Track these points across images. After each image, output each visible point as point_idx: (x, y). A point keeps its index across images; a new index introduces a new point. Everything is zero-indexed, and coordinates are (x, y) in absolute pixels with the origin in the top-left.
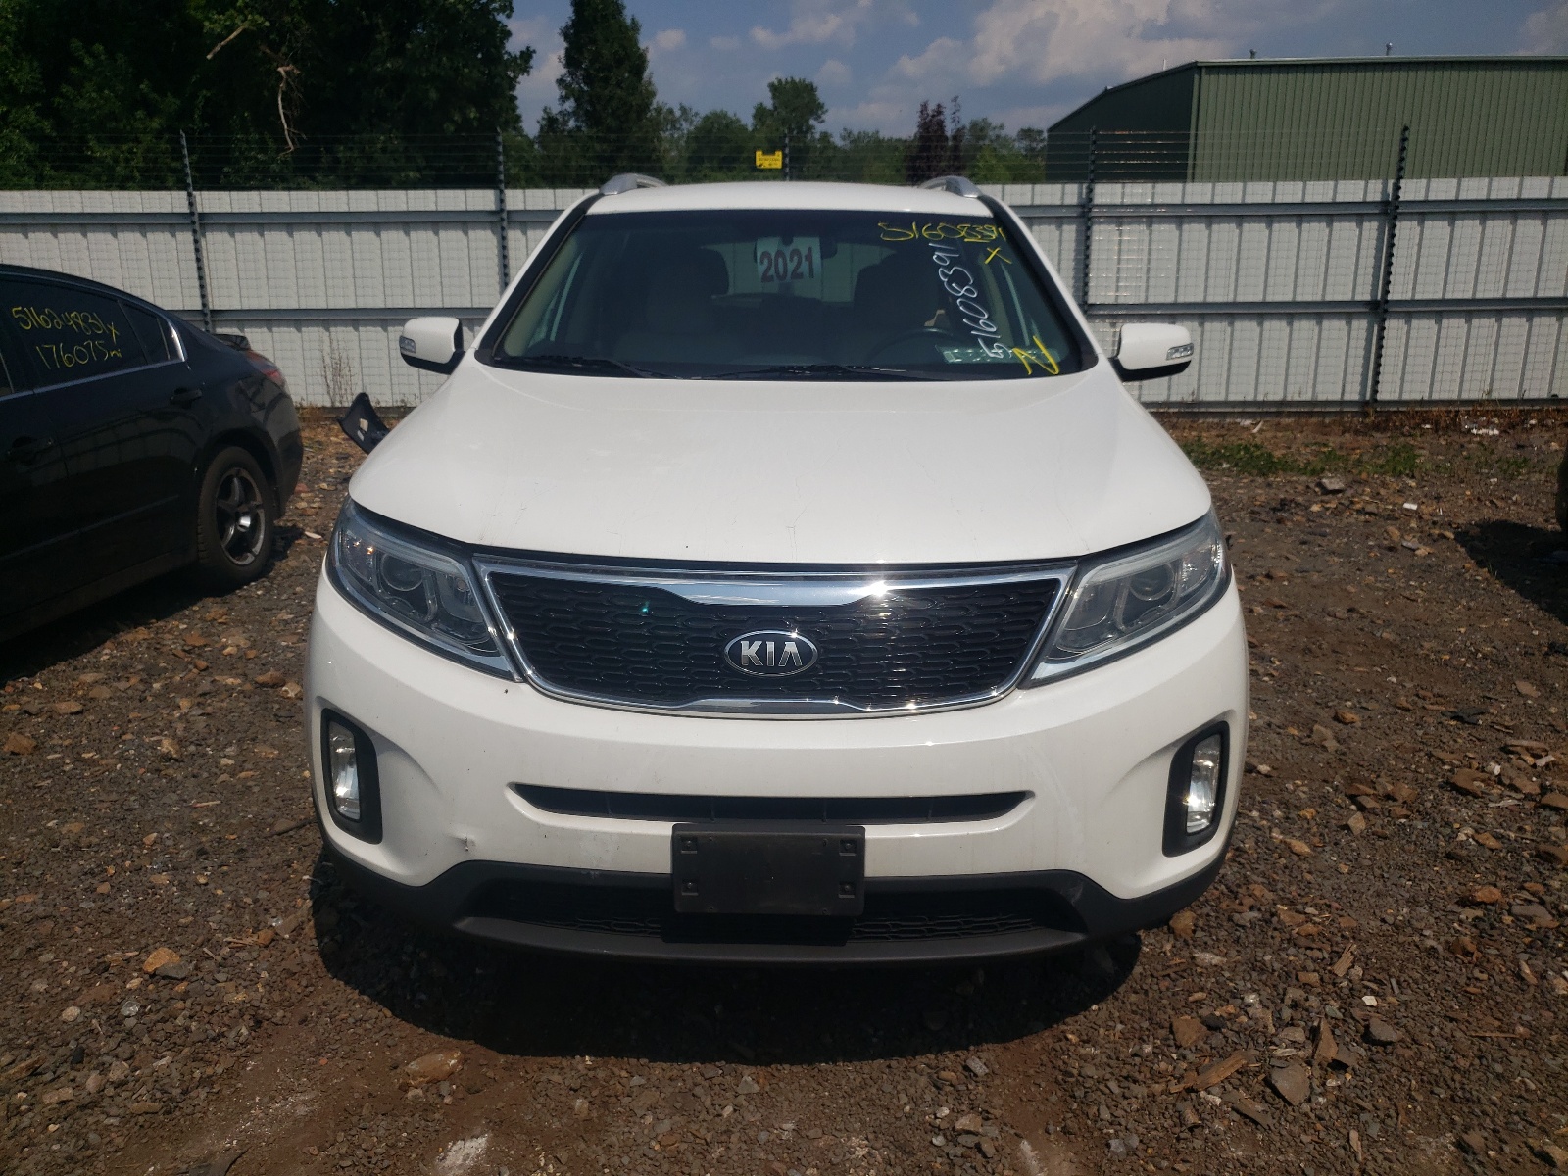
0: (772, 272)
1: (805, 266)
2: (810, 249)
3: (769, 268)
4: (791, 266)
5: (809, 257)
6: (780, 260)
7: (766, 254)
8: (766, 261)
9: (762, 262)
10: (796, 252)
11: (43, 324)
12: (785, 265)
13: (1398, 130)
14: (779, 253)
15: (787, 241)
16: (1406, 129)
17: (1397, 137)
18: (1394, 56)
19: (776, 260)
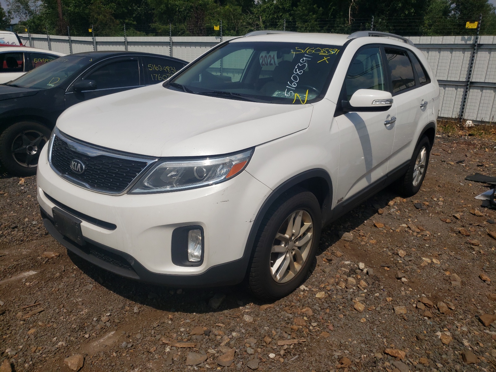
0: (264, 63)
1: (272, 60)
2: (274, 55)
3: (263, 62)
4: (269, 61)
5: (274, 58)
6: (266, 58)
7: (262, 57)
8: (262, 59)
10: (270, 56)
11: (156, 69)
12: (267, 60)
14: (266, 56)
15: (268, 53)
19: (265, 59)
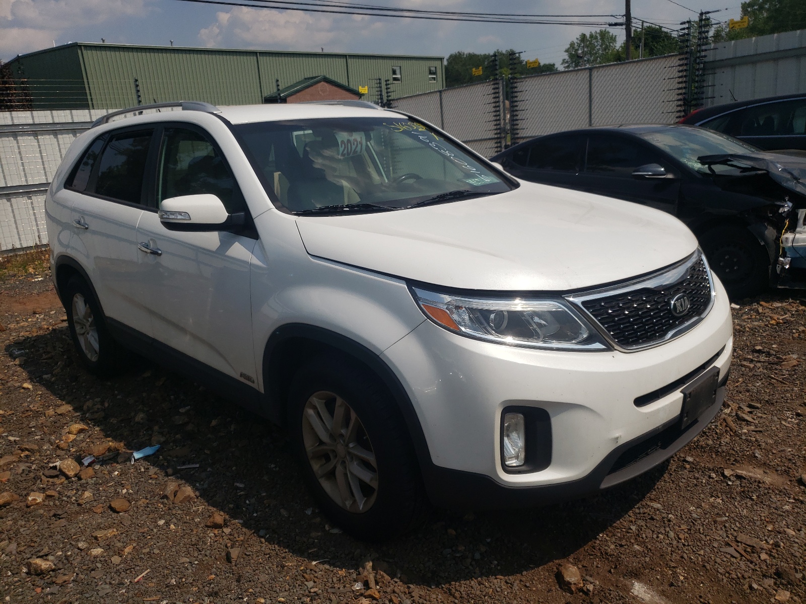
0: (345, 152)
2: (361, 137)
5: (361, 142)
8: (343, 146)
9: (342, 147)
10: (355, 139)
12: (351, 147)
13: (132, 81)
14: (348, 140)
15: (353, 134)
16: (136, 80)
17: (133, 86)
18: (175, 46)
19: (348, 144)
